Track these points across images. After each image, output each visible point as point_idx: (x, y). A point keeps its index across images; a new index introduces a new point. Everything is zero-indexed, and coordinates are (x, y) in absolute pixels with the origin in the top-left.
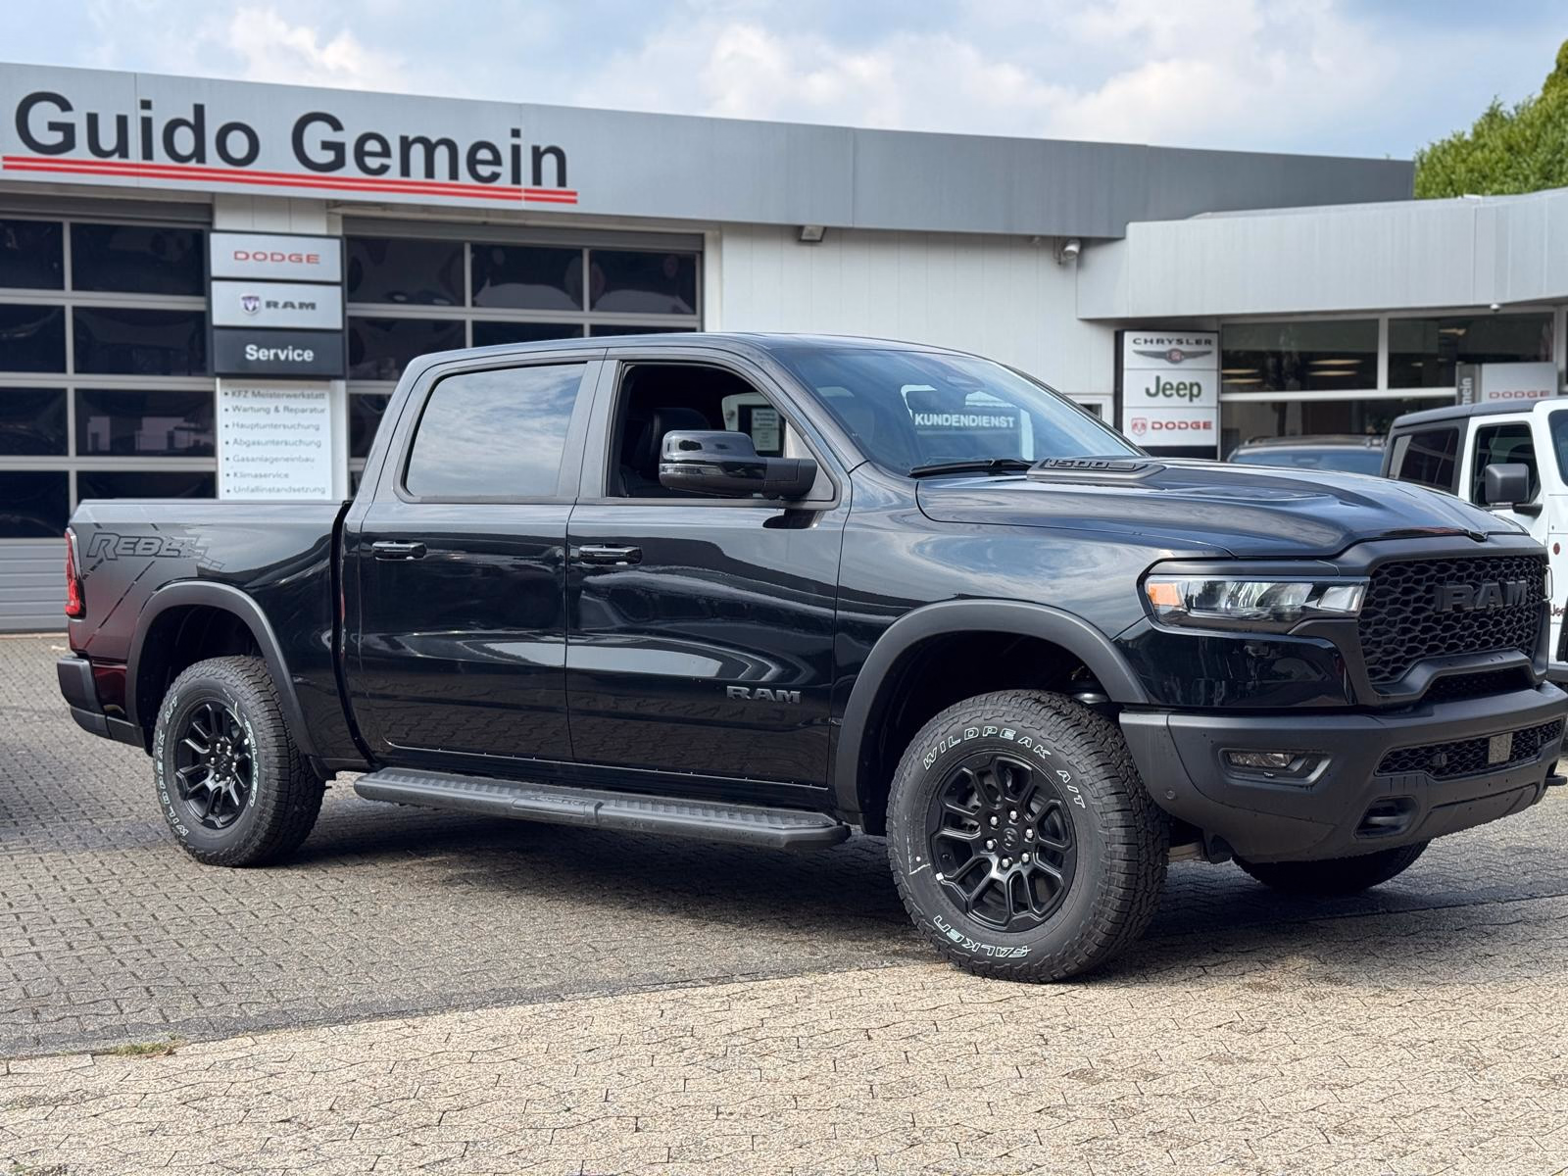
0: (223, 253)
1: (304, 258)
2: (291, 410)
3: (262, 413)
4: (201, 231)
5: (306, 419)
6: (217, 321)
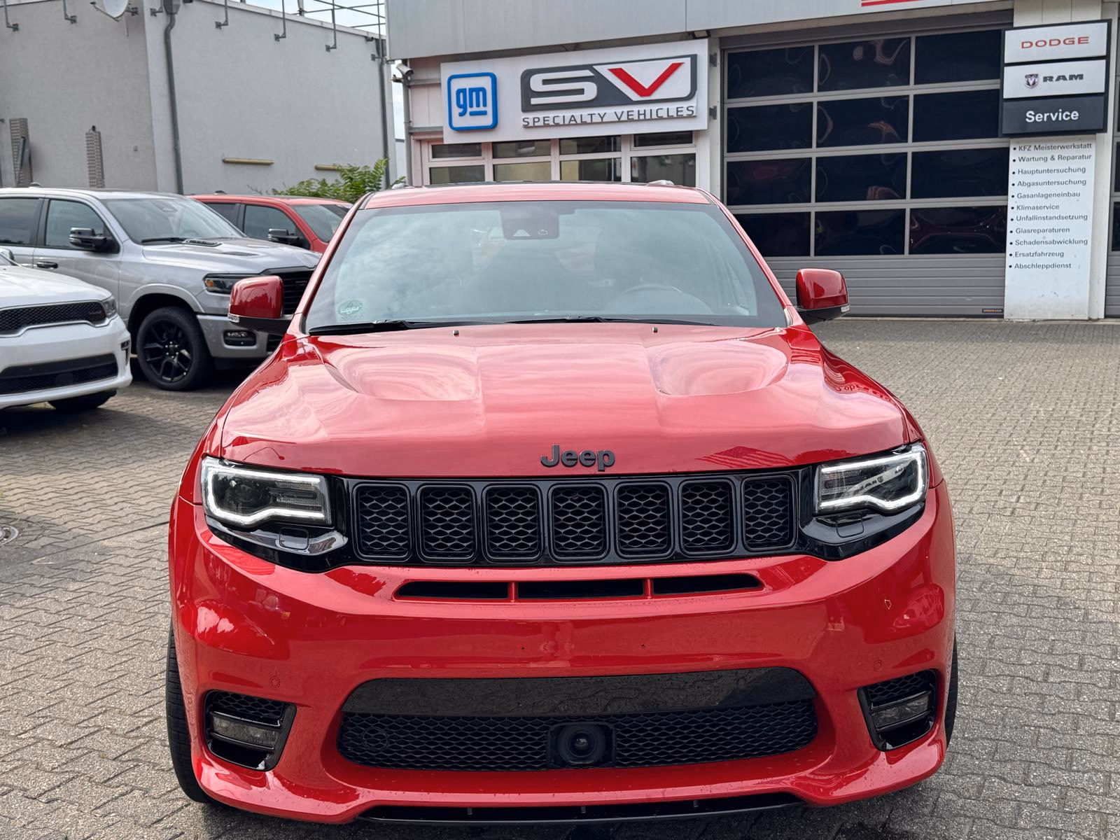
0: (1014, 45)
1: (1076, 41)
2: (1064, 158)
3: (1042, 162)
4: (1000, 30)
5: (1074, 164)
6: (1006, 96)
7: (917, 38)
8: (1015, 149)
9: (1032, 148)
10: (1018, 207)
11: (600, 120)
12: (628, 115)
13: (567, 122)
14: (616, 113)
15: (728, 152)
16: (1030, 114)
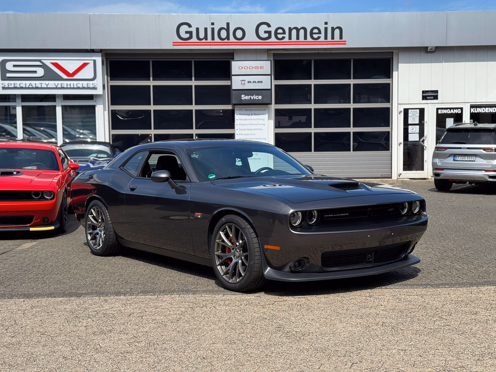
1: (259, 68)
2: (256, 114)
3: (248, 116)
4: (229, 61)
6: (234, 88)
8: (237, 110)
9: (244, 110)
10: (239, 134)
11: (46, 86)
12: (61, 85)
13: (27, 86)
14: (54, 84)
15: (112, 105)
16: (243, 96)
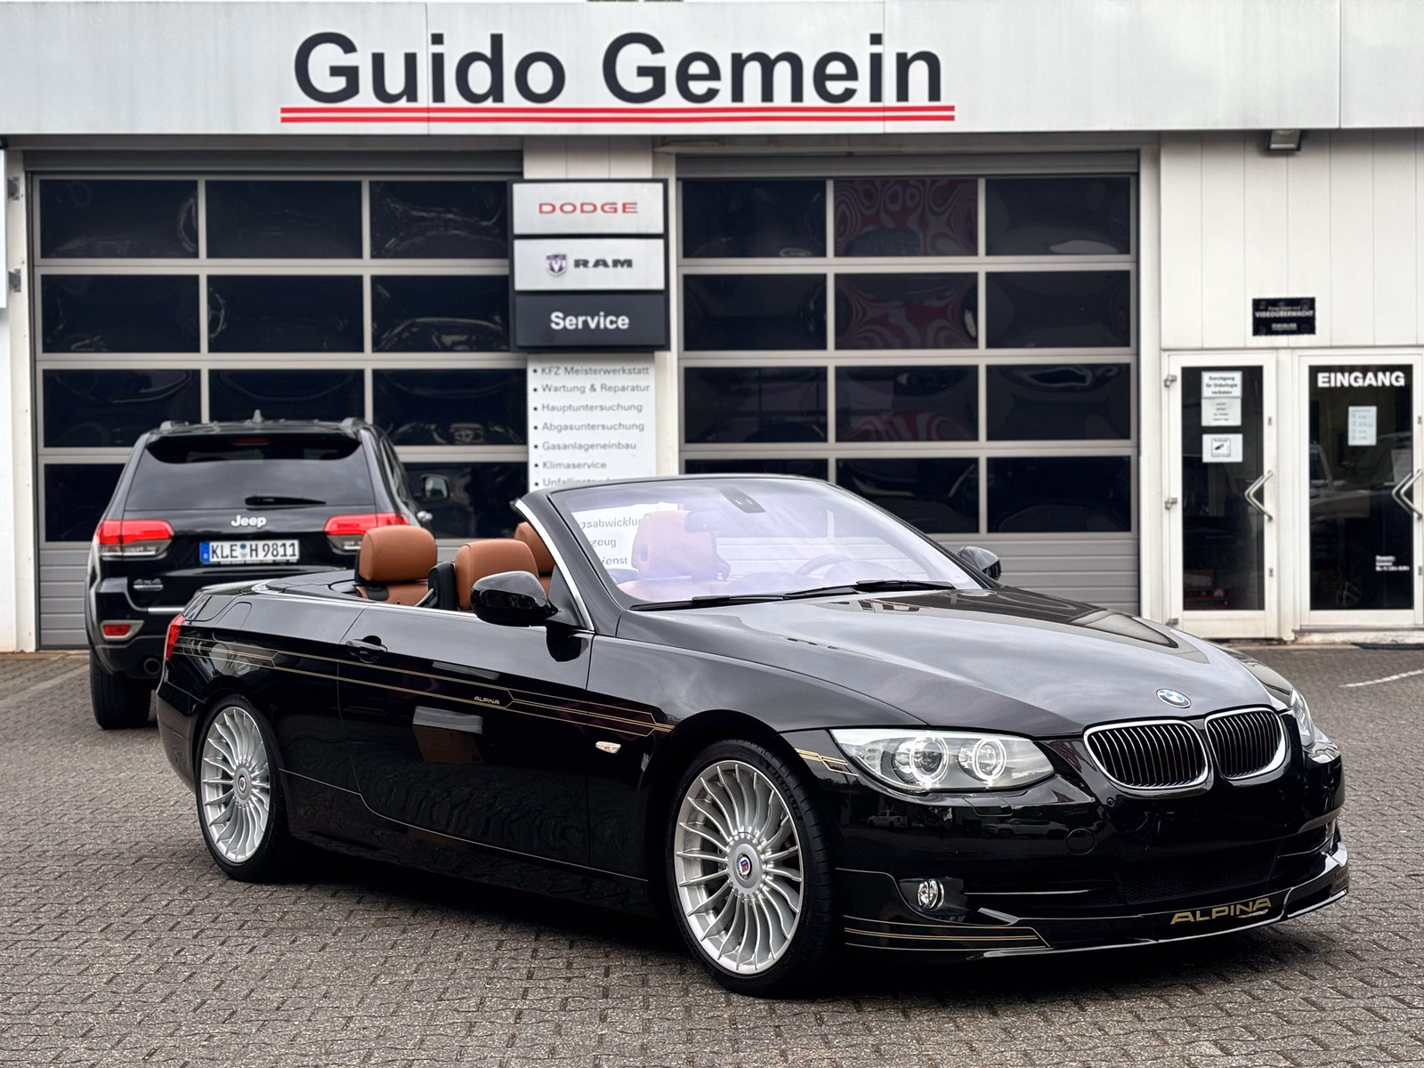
0: (528, 206)
2: (610, 389)
3: (577, 393)
5: (627, 398)
7: (372, 183)
8: (535, 371)
9: (562, 371)
10: (545, 465)
15: (44, 350)
16: (557, 317)
